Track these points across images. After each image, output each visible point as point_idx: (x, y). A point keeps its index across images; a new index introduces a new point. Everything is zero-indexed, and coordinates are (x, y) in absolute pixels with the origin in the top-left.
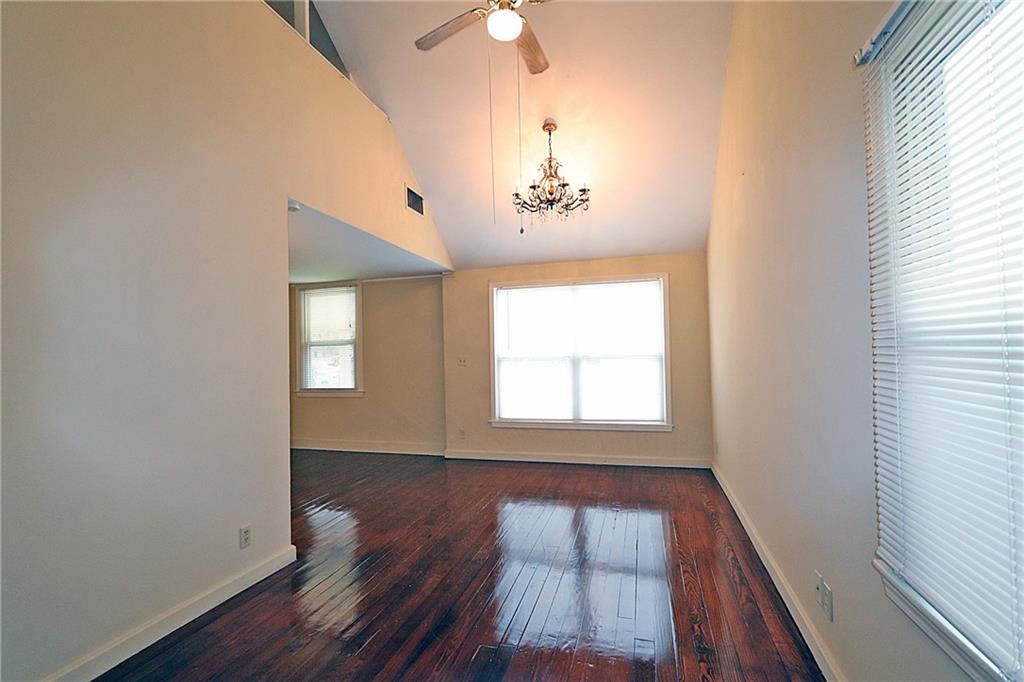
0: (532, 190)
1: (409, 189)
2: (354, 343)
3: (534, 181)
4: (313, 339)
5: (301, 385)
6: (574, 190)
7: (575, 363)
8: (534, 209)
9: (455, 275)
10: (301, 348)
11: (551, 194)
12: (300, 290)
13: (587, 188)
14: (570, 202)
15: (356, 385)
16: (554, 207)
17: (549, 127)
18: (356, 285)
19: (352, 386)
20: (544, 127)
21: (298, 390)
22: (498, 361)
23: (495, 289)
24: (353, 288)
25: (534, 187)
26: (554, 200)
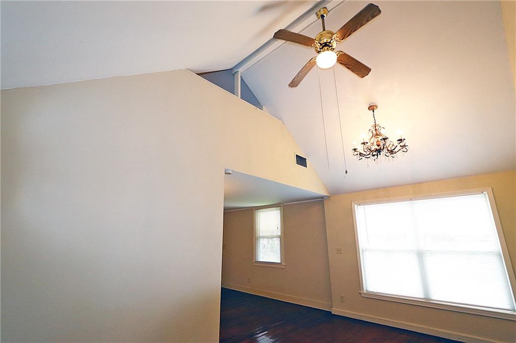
0: (363, 145)
1: (297, 155)
2: (280, 237)
3: (364, 140)
4: (261, 235)
5: (256, 260)
6: (393, 140)
7: (420, 255)
8: (368, 156)
9: (331, 198)
10: (256, 239)
11: (378, 146)
12: (255, 210)
13: (403, 138)
14: (393, 148)
15: (281, 260)
16: (381, 153)
17: (372, 108)
18: (280, 206)
19: (280, 262)
20: (369, 109)
21: (254, 262)
22: (363, 252)
23: (356, 206)
24: (278, 208)
25: (364, 143)
26: (380, 149)
